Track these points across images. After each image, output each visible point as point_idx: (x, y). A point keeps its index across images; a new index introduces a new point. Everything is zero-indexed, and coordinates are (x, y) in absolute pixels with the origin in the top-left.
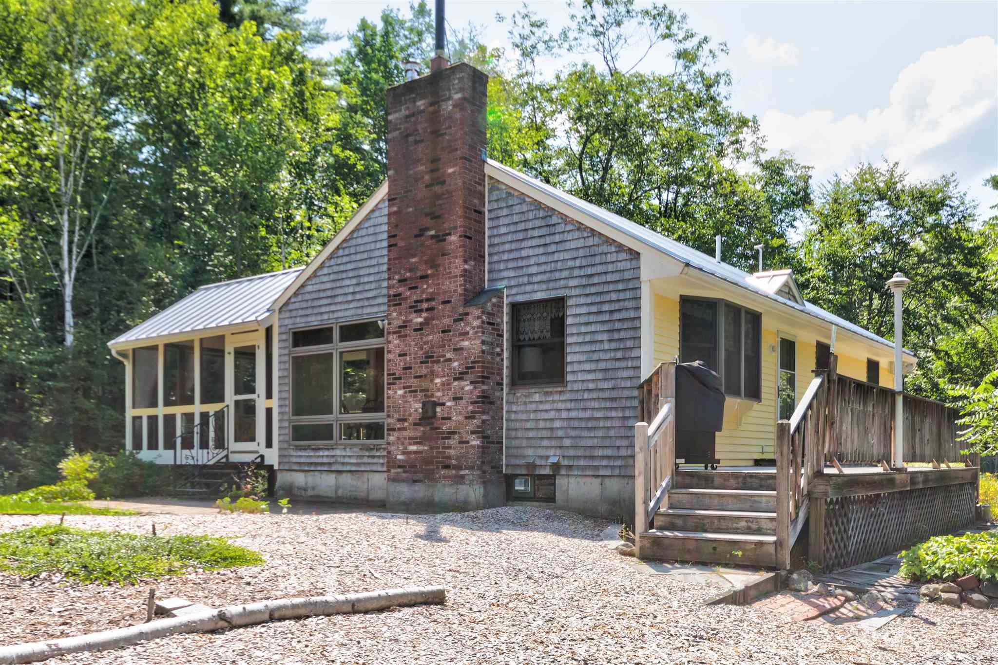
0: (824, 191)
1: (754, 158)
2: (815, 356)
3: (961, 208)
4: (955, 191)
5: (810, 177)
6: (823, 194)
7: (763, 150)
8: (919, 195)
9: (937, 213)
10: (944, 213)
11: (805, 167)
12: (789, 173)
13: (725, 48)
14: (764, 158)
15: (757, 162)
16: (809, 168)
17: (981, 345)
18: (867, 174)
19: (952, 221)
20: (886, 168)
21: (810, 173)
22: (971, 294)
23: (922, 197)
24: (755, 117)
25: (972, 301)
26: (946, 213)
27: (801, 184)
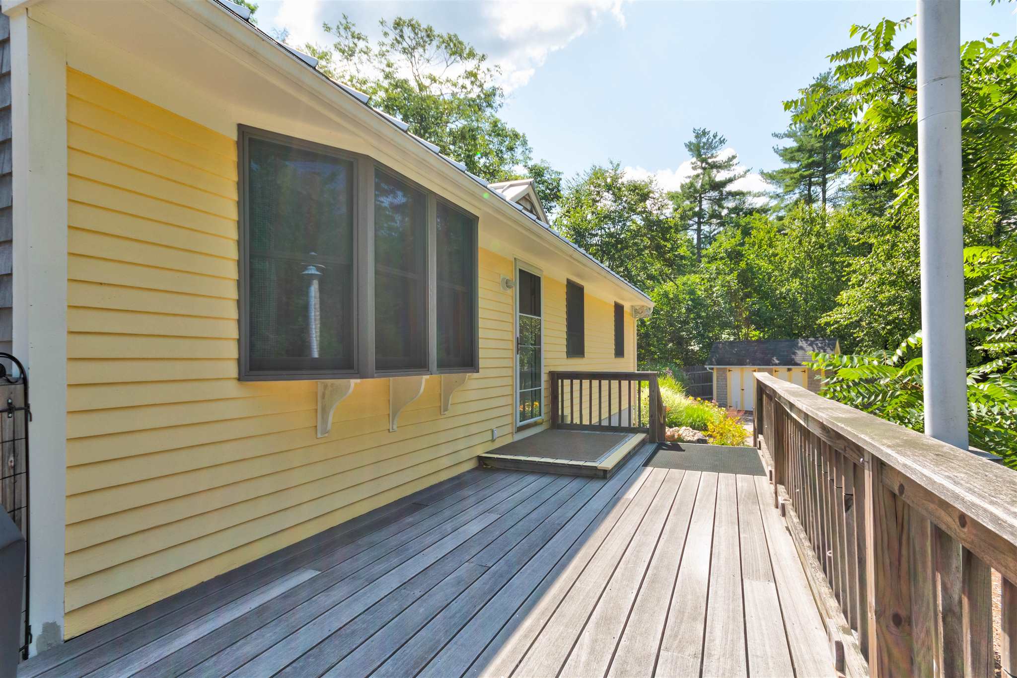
0: (570, 185)
1: (524, 163)
2: (565, 296)
3: (660, 200)
4: (655, 188)
5: (561, 179)
6: (569, 187)
7: (530, 159)
8: (634, 188)
9: (645, 202)
10: (648, 203)
11: (556, 172)
12: (547, 177)
13: (499, 70)
14: (530, 164)
15: (525, 166)
16: (560, 173)
17: (671, 296)
18: (598, 173)
19: (655, 208)
20: (612, 168)
21: (560, 177)
22: (665, 260)
23: (635, 189)
24: (524, 134)
25: (666, 265)
26: (651, 202)
27: (555, 184)
